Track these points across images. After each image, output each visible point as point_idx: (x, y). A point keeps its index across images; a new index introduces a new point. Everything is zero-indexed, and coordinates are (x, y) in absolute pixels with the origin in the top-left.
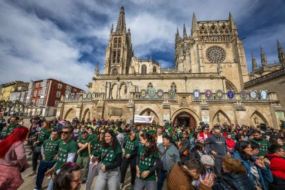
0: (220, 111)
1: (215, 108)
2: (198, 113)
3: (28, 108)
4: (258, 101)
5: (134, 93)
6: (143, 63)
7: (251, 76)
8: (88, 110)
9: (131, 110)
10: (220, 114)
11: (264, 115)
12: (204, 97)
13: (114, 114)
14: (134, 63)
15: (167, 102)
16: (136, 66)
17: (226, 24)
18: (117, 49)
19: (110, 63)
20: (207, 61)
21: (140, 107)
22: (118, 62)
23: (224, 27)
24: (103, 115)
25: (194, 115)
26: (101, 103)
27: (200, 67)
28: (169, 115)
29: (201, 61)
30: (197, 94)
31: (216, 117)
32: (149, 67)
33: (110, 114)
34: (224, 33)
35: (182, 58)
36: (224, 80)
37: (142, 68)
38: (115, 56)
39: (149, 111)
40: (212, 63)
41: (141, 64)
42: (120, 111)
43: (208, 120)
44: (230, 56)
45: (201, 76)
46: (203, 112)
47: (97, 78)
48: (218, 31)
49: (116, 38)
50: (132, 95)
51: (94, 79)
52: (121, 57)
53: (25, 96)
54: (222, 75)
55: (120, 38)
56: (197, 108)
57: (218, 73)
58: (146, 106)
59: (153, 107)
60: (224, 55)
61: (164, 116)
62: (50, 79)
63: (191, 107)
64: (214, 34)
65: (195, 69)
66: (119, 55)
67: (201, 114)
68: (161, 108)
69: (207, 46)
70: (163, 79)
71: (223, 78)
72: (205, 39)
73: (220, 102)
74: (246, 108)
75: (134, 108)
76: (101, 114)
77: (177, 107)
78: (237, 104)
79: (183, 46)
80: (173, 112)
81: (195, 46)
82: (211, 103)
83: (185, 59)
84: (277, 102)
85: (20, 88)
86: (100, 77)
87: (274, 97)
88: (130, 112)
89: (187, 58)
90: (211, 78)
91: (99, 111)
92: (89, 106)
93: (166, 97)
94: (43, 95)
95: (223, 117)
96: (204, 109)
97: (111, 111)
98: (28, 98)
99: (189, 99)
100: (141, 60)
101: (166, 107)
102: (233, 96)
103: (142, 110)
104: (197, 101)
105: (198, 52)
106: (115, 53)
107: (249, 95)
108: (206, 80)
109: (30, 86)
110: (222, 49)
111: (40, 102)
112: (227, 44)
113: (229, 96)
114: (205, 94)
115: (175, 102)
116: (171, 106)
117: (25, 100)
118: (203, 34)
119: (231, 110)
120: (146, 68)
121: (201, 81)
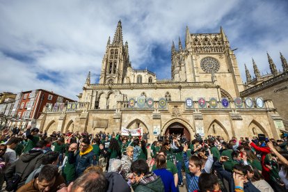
0: (215, 121)
1: (210, 118)
2: (191, 123)
3: (12, 121)
4: (254, 109)
5: (122, 102)
6: (139, 74)
7: (245, 86)
8: (71, 122)
9: (117, 121)
10: (215, 123)
11: (262, 124)
12: (197, 106)
13: (99, 126)
14: (129, 73)
15: (158, 112)
16: (132, 77)
17: (218, 36)
18: (113, 60)
19: (105, 74)
20: (202, 71)
21: (128, 118)
22: (114, 72)
23: (216, 39)
24: (86, 128)
25: (188, 126)
26: (84, 114)
27: (195, 76)
28: (159, 127)
29: (195, 71)
30: (189, 103)
31: (212, 127)
32: (145, 77)
33: (95, 125)
34: (217, 45)
35: (178, 68)
36: (219, 89)
37: (138, 78)
38: (111, 67)
39: (138, 122)
40: (207, 73)
41: (136, 75)
42: (105, 122)
43: (203, 132)
44: (224, 67)
45: (196, 85)
46: (197, 122)
47: (88, 87)
48: (211, 43)
49: (112, 50)
50: (119, 104)
51: (85, 89)
52: (117, 67)
53: (11, 108)
54: (217, 84)
55: (116, 50)
56: (190, 118)
57: (213, 82)
58: (134, 117)
59: (142, 117)
60: (217, 66)
61: (155, 127)
62: (39, 90)
63: (183, 117)
64: (207, 46)
65: (190, 78)
66: (115, 66)
67: (194, 124)
68: (151, 118)
69: (202, 57)
70: (156, 88)
71: (218, 87)
72: (199, 50)
73: (215, 111)
74: (243, 117)
75: (121, 119)
76: (83, 126)
77: (168, 117)
78: (233, 112)
79: (179, 58)
80: (164, 123)
81: (189, 57)
82: (205, 112)
83: (180, 70)
84: (274, 110)
85: (7, 100)
86: (90, 87)
87: (270, 105)
88: (116, 124)
89: (183, 68)
90: (206, 87)
91: (82, 124)
92: (73, 118)
93: (156, 106)
94: (31, 106)
95: (219, 127)
96: (198, 119)
97: (95, 123)
98: (14, 110)
99: (182, 108)
100: (136, 71)
101: (156, 118)
102: (227, 104)
103: (130, 121)
104: (190, 111)
105: (192, 62)
106: (111, 64)
107: (245, 103)
108: (201, 89)
109: (18, 97)
110: (216, 60)
111: (26, 115)
112: (220, 55)
113: (223, 104)
114: (199, 102)
115: (166, 112)
116: (163, 116)
117: (10, 112)
118: (197, 46)
119: (226, 119)
120: (141, 78)
121: (196, 90)
